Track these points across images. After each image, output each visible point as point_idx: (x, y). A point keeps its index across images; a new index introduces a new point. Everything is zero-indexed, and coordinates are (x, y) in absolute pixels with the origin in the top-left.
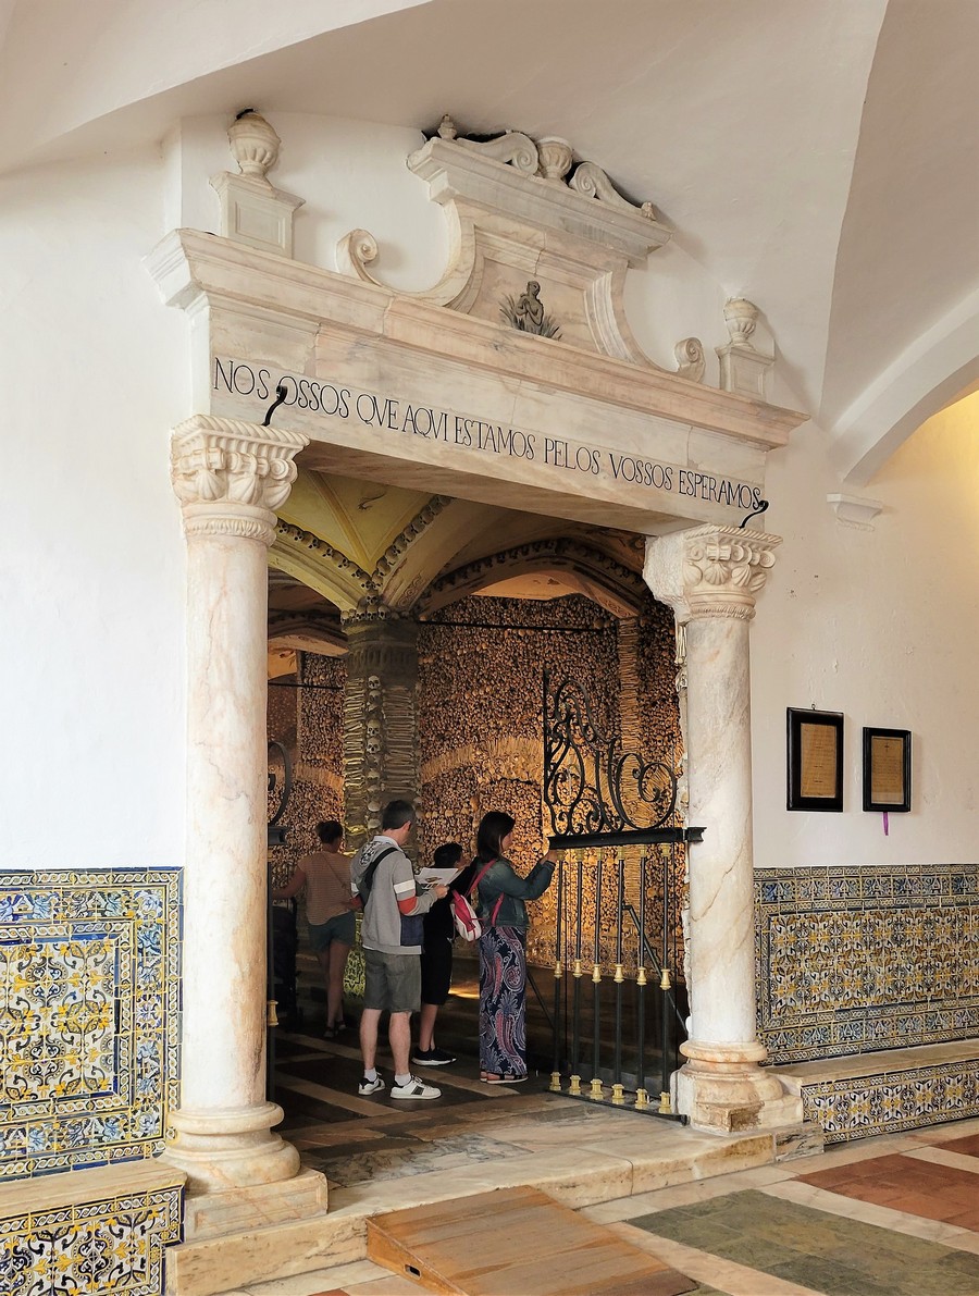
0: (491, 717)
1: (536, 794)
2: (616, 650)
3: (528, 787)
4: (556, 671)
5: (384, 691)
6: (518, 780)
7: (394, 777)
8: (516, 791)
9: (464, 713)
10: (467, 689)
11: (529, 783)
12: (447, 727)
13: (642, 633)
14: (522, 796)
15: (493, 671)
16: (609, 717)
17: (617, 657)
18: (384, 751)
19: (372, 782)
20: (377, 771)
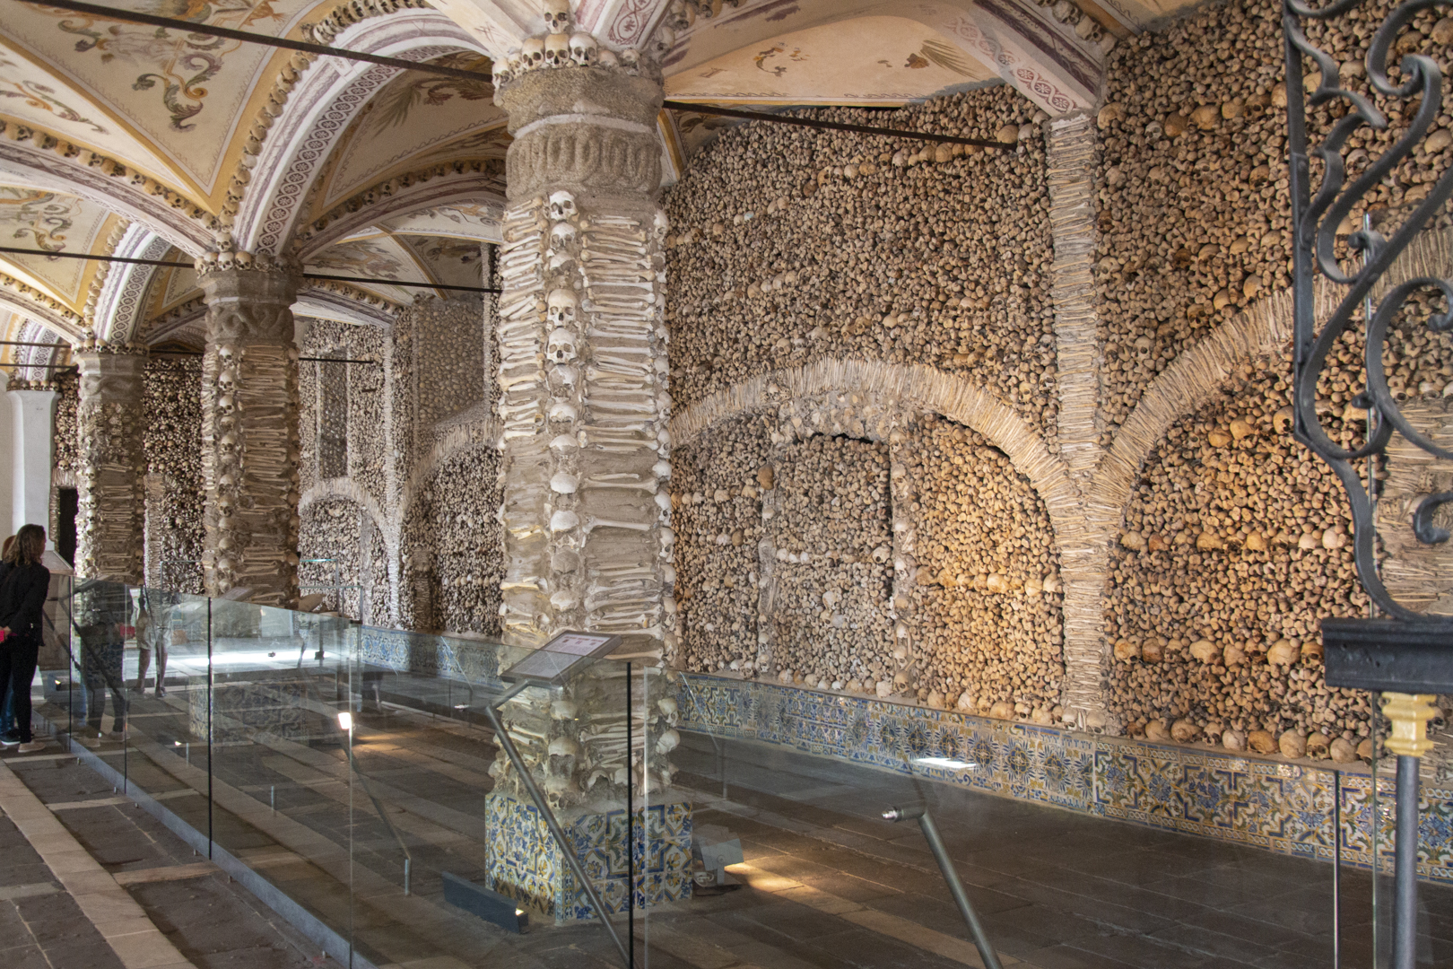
0: (795, 324)
1: (880, 459)
2: (1046, 179)
3: (863, 447)
4: (919, 234)
5: (584, 225)
6: (844, 436)
7: (606, 417)
8: (842, 455)
9: (746, 323)
10: (752, 281)
11: (865, 440)
12: (716, 350)
13: (1102, 140)
14: (852, 464)
15: (798, 246)
16: (1029, 309)
17: (1045, 194)
18: (586, 357)
19: (561, 427)
20: (569, 401)
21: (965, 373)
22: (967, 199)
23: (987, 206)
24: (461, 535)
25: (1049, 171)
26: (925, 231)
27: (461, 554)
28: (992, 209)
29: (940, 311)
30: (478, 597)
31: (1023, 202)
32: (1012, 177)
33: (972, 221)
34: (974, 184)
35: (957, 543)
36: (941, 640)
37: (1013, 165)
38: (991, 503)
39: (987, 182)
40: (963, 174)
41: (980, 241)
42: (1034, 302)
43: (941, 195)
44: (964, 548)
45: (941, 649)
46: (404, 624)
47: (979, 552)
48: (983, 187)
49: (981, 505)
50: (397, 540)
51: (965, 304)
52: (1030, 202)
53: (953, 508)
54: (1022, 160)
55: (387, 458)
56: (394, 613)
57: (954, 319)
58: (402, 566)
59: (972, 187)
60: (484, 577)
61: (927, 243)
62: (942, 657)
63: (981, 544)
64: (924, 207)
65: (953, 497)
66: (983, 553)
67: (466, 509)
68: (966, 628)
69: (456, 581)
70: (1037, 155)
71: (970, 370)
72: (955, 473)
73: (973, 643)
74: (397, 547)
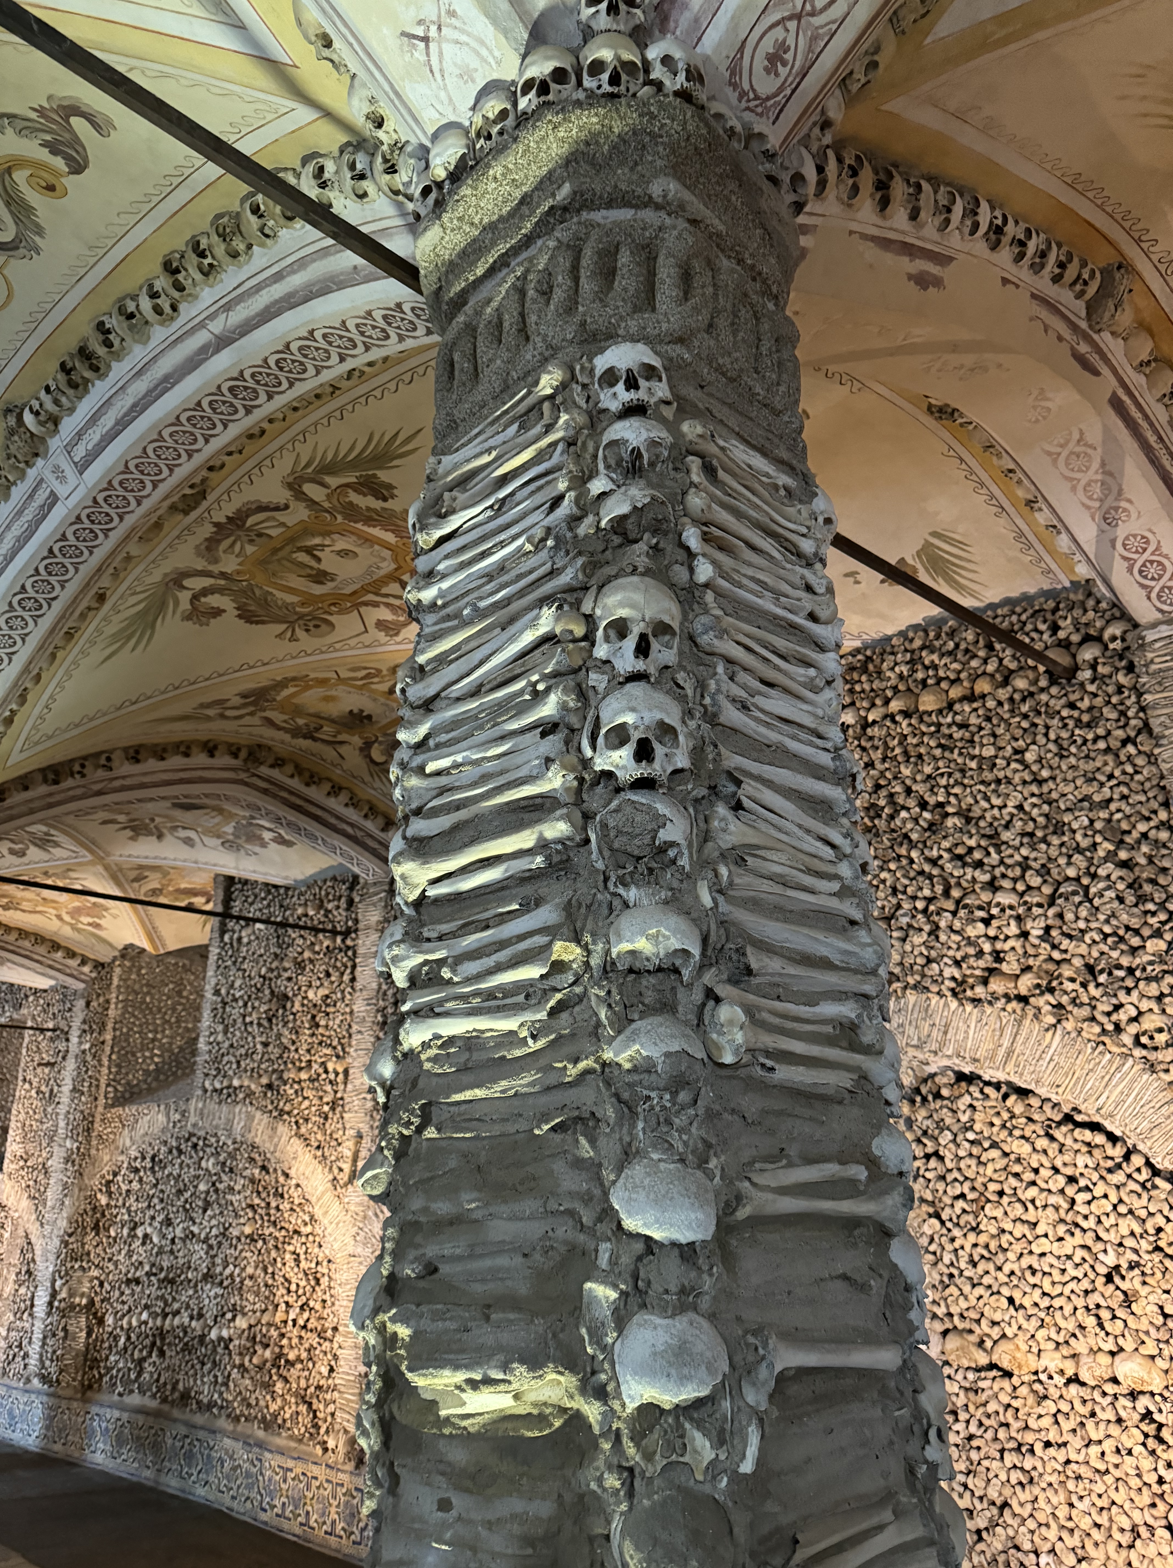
5: (691, 430)
18: (711, 776)
19: (648, 989)
21: (1014, 1004)
22: (988, 752)
23: (1030, 757)
24: (141, 1252)
25: (1149, 698)
26: (911, 803)
27: (137, 1281)
28: (1040, 760)
29: (954, 913)
30: (153, 1344)
31: (1102, 745)
32: (1076, 714)
33: (998, 781)
34: (1000, 731)
35: (1037, 1293)
36: (1015, 1476)
37: (1073, 697)
38: (1107, 1222)
39: (1025, 724)
40: (973, 720)
41: (1020, 807)
42: (1147, 888)
43: (938, 752)
44: (1057, 1303)
45: (1025, 1496)
46: (44, 1379)
47: (1094, 1310)
48: (1018, 733)
49: (1085, 1224)
50: (52, 1258)
51: (1005, 899)
52: (1115, 744)
53: (1020, 1230)
54: (1092, 688)
55: (56, 1149)
56: (33, 1361)
57: (987, 922)
58: (54, 1294)
59: (994, 735)
60: (165, 1316)
61: (916, 820)
62: (1026, 1512)
63: (1095, 1298)
64: (906, 771)
65: (1018, 1210)
66: (1105, 1315)
67: (153, 1218)
68: (1073, 1457)
69: (125, 1322)
70: (1122, 678)
71: (1023, 1000)
72: (1017, 1168)
73: (1099, 1488)
74: (51, 1269)
